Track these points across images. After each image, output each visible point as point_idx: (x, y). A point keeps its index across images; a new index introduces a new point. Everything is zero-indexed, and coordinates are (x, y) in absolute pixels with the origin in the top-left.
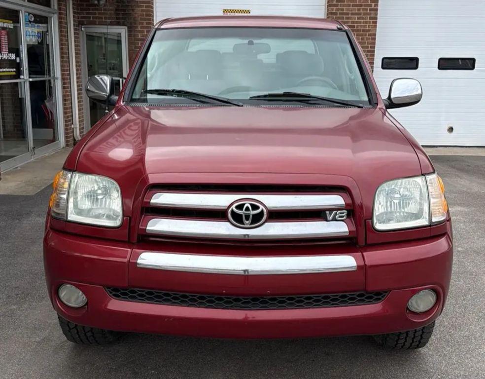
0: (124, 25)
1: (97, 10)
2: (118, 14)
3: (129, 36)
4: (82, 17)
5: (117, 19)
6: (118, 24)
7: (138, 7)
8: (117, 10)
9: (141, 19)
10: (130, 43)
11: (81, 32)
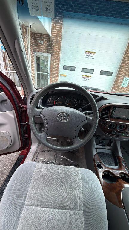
0: (49, 53)
1: (40, 45)
2: (48, 48)
3: (51, 58)
4: (35, 48)
5: (48, 50)
6: (48, 52)
7: (56, 46)
8: (47, 46)
9: (56, 51)
10: (52, 61)
11: (34, 55)
